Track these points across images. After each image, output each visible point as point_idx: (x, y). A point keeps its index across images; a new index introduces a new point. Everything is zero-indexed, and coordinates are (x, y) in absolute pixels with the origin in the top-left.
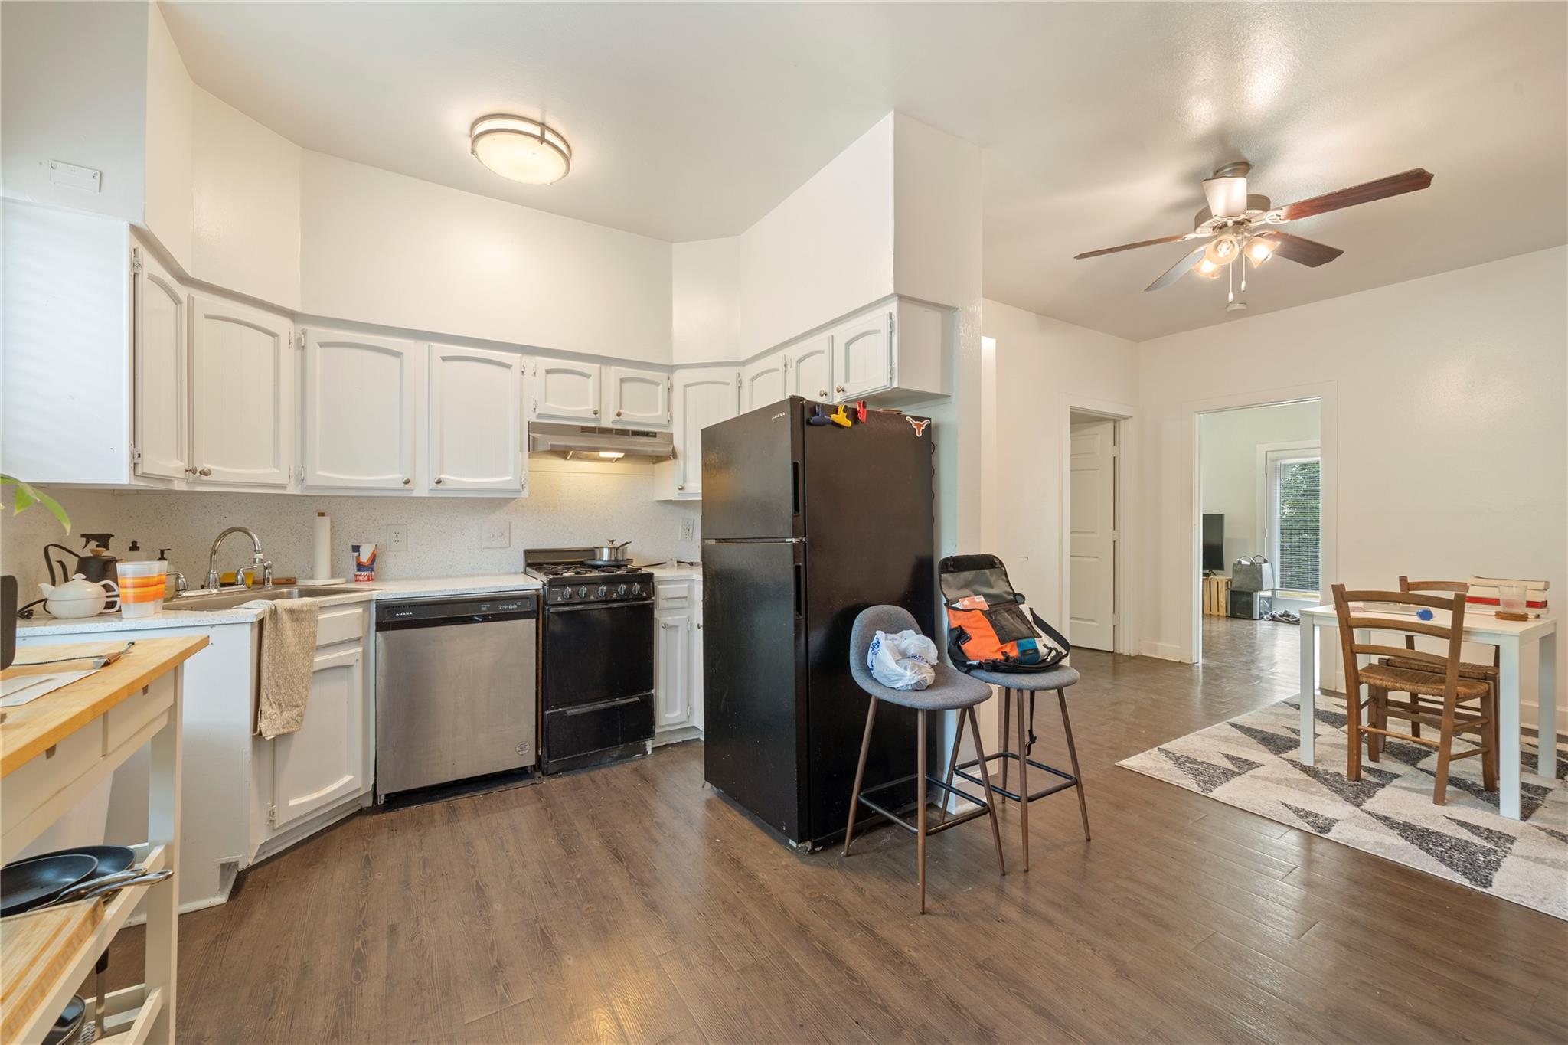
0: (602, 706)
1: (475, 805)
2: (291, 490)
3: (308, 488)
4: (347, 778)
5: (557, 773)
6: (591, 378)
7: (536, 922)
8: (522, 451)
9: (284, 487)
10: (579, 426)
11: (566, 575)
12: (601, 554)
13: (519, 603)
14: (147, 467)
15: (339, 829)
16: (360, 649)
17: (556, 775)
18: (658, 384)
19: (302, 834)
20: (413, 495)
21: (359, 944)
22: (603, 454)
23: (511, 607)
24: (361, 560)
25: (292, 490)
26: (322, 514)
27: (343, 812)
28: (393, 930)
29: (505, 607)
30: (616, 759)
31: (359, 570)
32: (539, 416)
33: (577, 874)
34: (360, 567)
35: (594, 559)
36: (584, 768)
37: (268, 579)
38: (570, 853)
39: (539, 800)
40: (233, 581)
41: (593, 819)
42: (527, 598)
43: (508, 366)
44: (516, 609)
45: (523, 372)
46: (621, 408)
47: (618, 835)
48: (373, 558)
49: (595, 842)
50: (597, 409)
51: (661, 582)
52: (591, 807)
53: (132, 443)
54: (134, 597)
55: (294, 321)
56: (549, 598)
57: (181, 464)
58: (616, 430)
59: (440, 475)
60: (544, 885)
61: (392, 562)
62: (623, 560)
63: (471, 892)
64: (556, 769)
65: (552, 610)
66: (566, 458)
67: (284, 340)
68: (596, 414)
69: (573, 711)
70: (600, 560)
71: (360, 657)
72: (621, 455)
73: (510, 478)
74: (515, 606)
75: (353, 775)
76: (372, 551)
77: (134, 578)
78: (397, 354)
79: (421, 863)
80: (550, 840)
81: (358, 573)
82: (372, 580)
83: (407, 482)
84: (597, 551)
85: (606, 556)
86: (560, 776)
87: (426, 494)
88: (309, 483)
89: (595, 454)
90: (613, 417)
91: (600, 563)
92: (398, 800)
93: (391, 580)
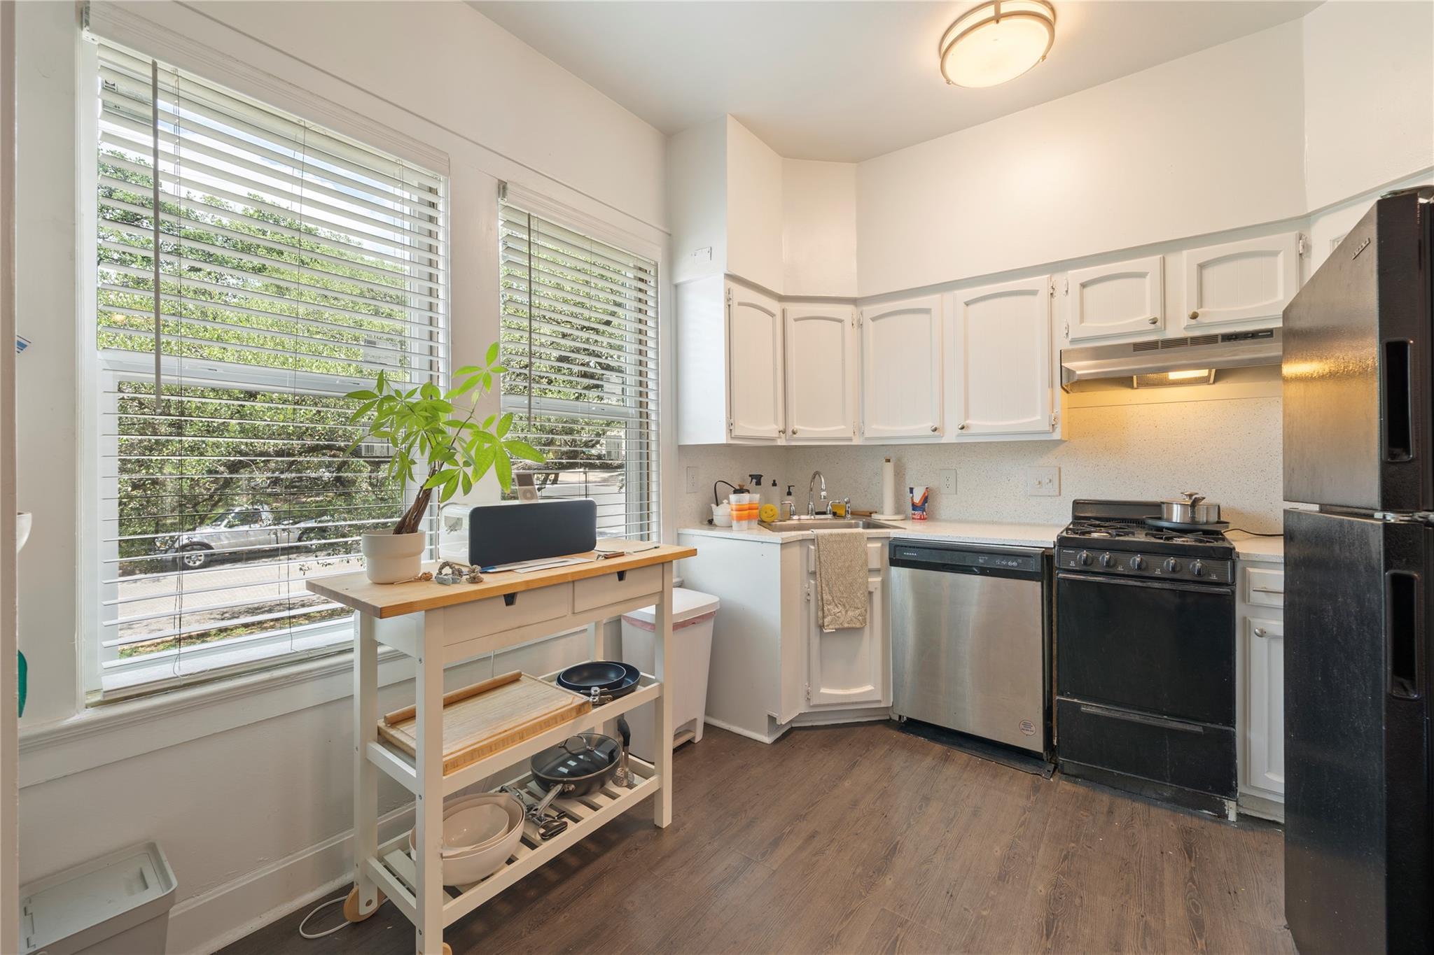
0: (1135, 717)
1: (968, 764)
2: (855, 442)
3: (867, 439)
4: (869, 688)
5: (1077, 776)
6: (1148, 277)
7: (901, 925)
8: (1052, 385)
9: (850, 439)
10: (1128, 345)
11: (1095, 535)
12: (1170, 511)
13: (1020, 561)
14: (737, 432)
15: (863, 728)
16: (879, 579)
17: (1074, 779)
18: (1275, 254)
19: (840, 719)
20: (942, 442)
21: (788, 829)
22: (1173, 376)
23: (1010, 563)
24: (915, 501)
25: (857, 441)
26: (888, 461)
27: (874, 716)
28: (812, 836)
29: (1004, 563)
30: (1168, 800)
31: (913, 510)
32: (1073, 341)
33: (985, 909)
34: (914, 507)
35: (1160, 519)
36: (1115, 788)
37: (848, 511)
38: (1002, 877)
39: (1028, 798)
40: (825, 510)
41: (1066, 858)
42: (1030, 557)
43: (1033, 293)
44: (1016, 567)
45: (1052, 294)
46: (1201, 303)
47: (1077, 901)
48: (925, 499)
49: (1041, 887)
50: (1158, 316)
51: (1255, 563)
52: (1077, 842)
53: (729, 416)
54: (737, 517)
55: (856, 306)
56: (1059, 562)
57: (776, 427)
58: (1192, 338)
59: (965, 420)
60: (944, 892)
61: (946, 504)
62: (1207, 523)
63: (885, 849)
64: (1075, 772)
65: (1061, 575)
66: (1132, 387)
67: (848, 323)
68: (1154, 323)
69: (1090, 708)
70: (1169, 520)
71: (879, 586)
72: (1204, 373)
73: (1039, 417)
74: (1015, 564)
75: (874, 687)
76: (923, 493)
77: (736, 505)
78: (927, 311)
79: (882, 792)
80: (997, 848)
81: (913, 512)
82: (924, 519)
83: (935, 430)
84: (1164, 506)
85: (1177, 515)
86: (1076, 783)
87: (954, 440)
88: (867, 435)
89: (1163, 375)
90: (1185, 321)
91: (1165, 524)
92: (913, 726)
93: (945, 521)
